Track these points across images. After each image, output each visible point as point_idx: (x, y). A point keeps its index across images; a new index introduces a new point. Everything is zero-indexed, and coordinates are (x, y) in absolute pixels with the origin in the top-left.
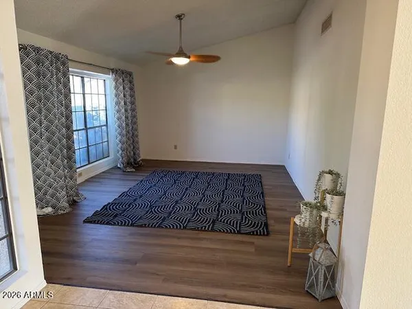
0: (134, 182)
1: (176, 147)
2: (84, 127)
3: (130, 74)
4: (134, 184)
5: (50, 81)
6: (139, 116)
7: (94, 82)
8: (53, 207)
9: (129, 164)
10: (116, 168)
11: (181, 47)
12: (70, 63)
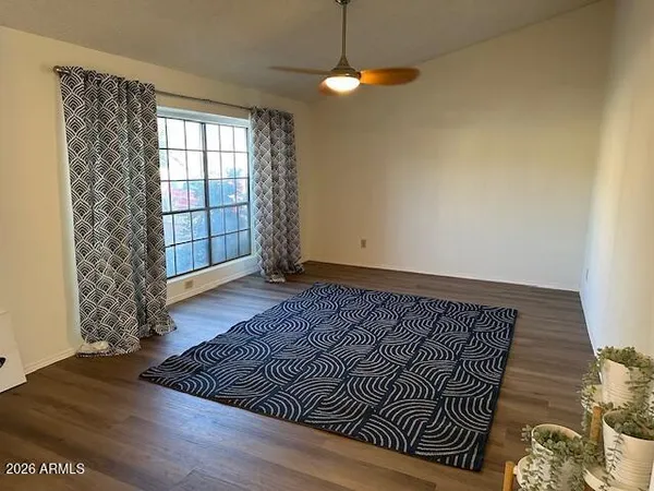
0: (269, 303)
1: (364, 244)
2: (203, 207)
3: (288, 117)
4: (267, 306)
5: (114, 127)
6: (300, 189)
7: (226, 131)
8: (113, 341)
9: (278, 268)
10: (256, 275)
11: (344, 58)
12: (158, 98)
